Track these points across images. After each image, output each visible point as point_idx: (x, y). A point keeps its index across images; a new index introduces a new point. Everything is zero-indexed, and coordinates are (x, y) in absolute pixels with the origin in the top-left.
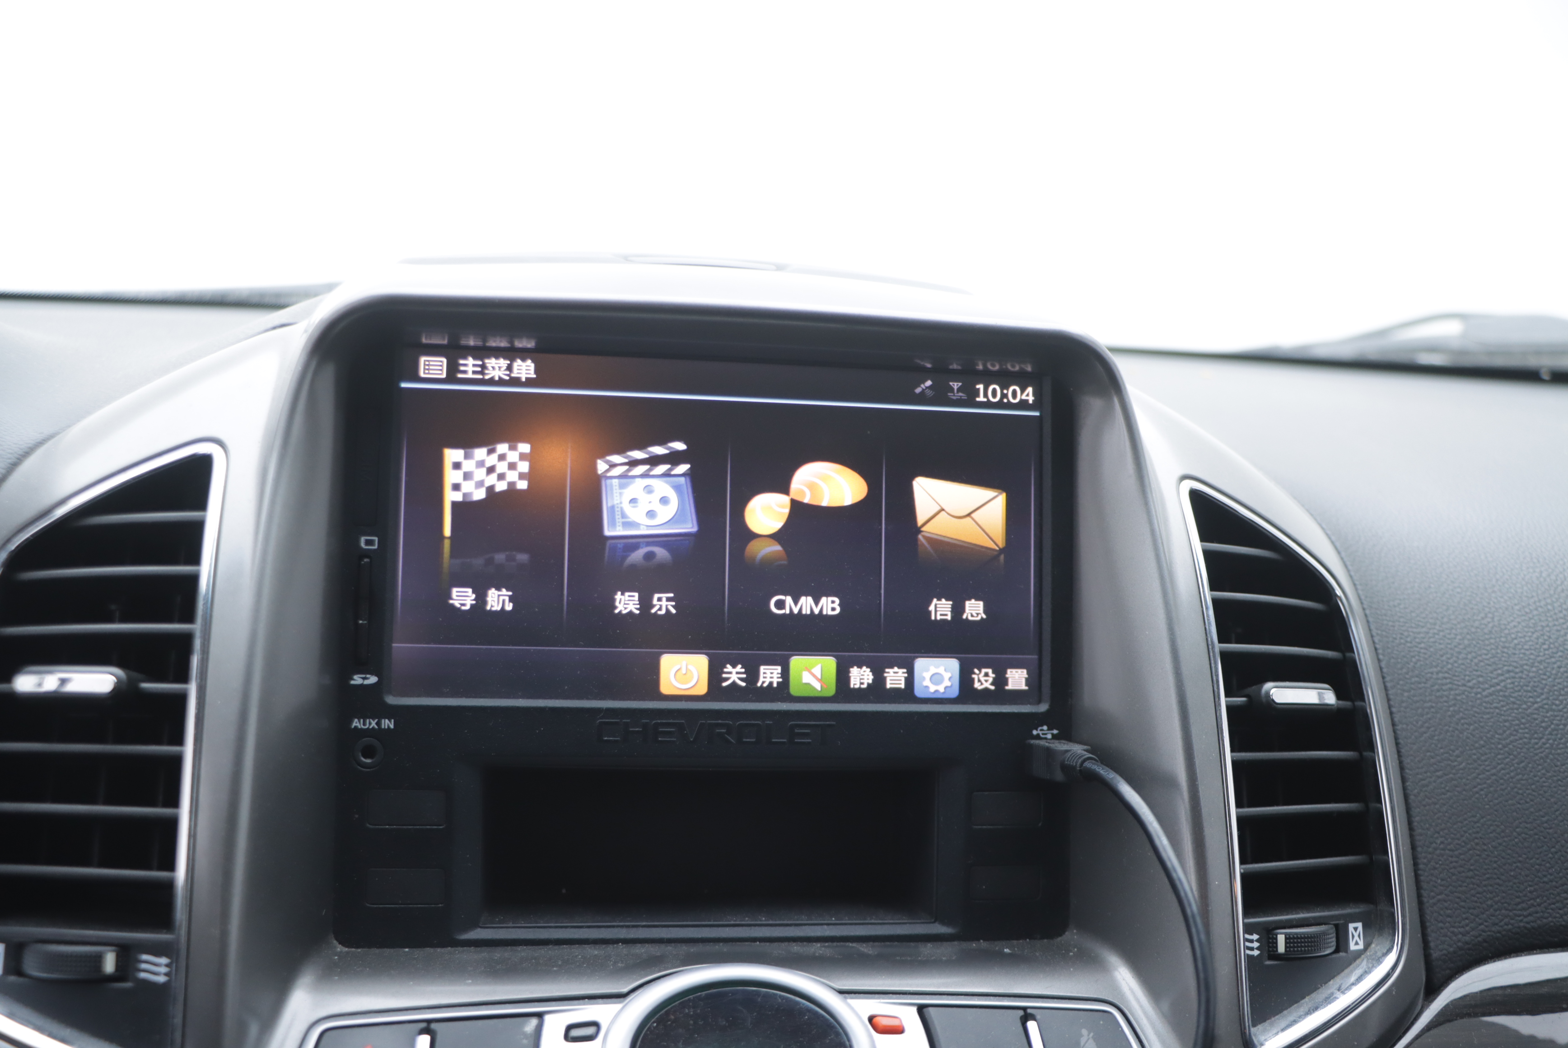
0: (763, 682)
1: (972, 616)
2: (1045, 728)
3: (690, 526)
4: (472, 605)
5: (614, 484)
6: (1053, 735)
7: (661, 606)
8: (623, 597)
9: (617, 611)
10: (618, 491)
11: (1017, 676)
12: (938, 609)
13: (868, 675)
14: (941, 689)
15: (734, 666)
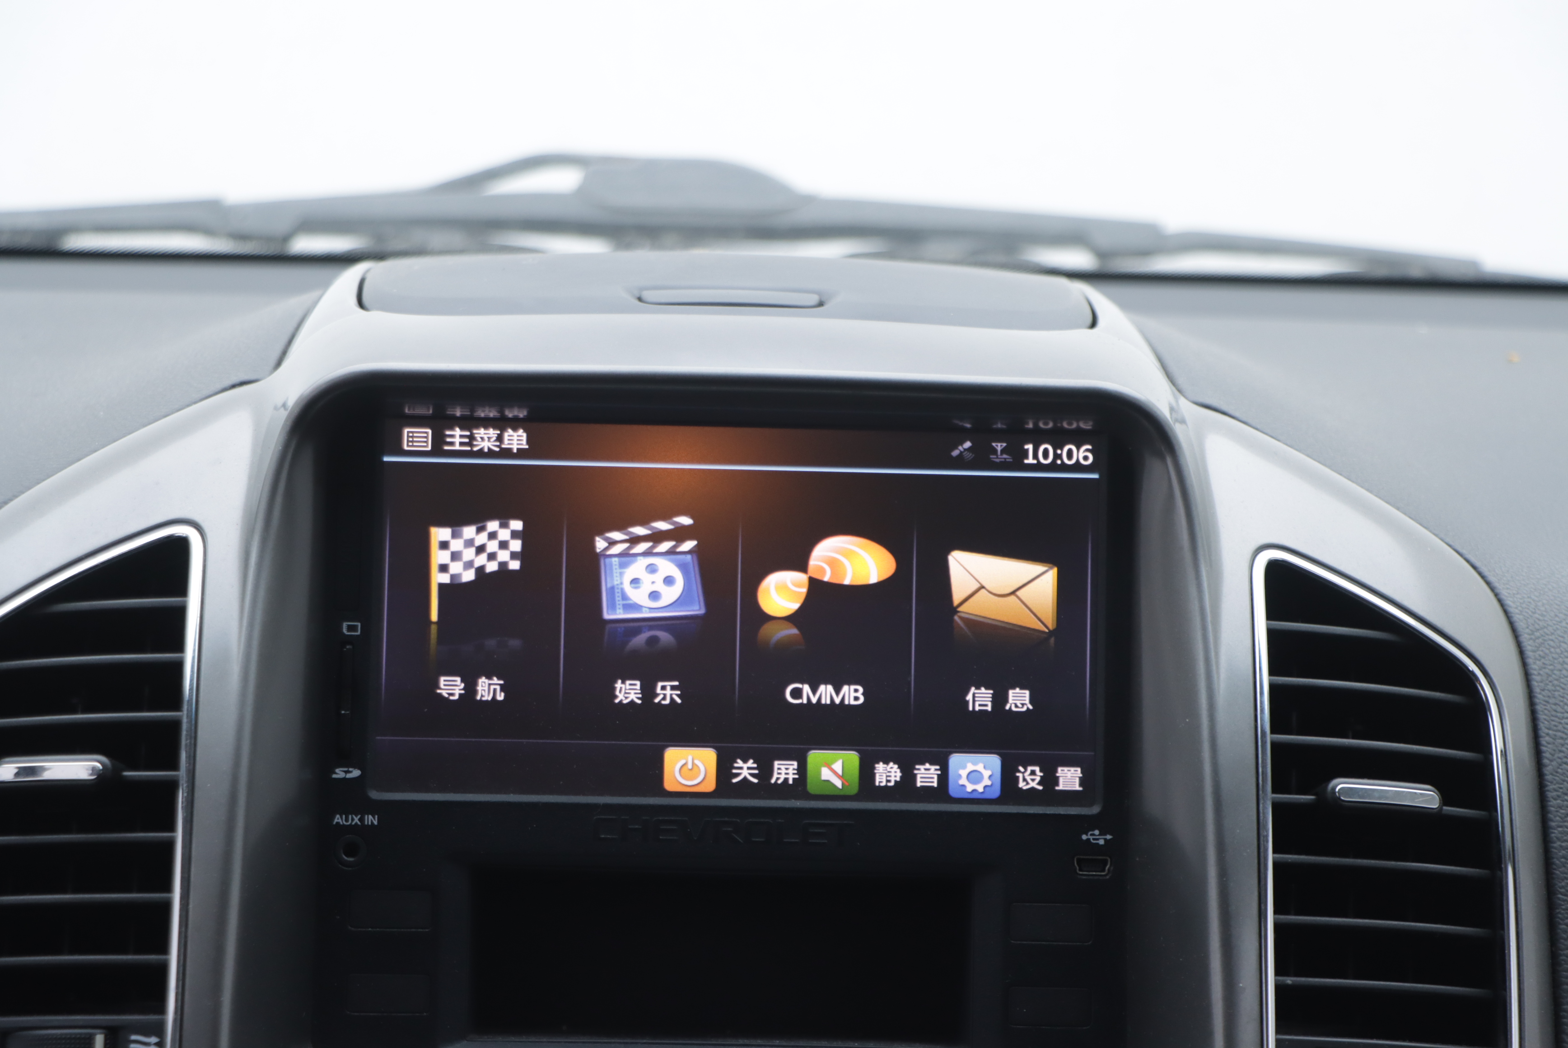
0: (778, 779)
1: (1016, 706)
2: (1097, 832)
3: (697, 607)
4: (460, 695)
5: (614, 563)
6: (1105, 840)
7: (665, 695)
8: (623, 686)
9: (617, 701)
10: (619, 571)
11: (1069, 775)
12: (976, 699)
13: (896, 772)
14: (980, 788)
15: (745, 761)
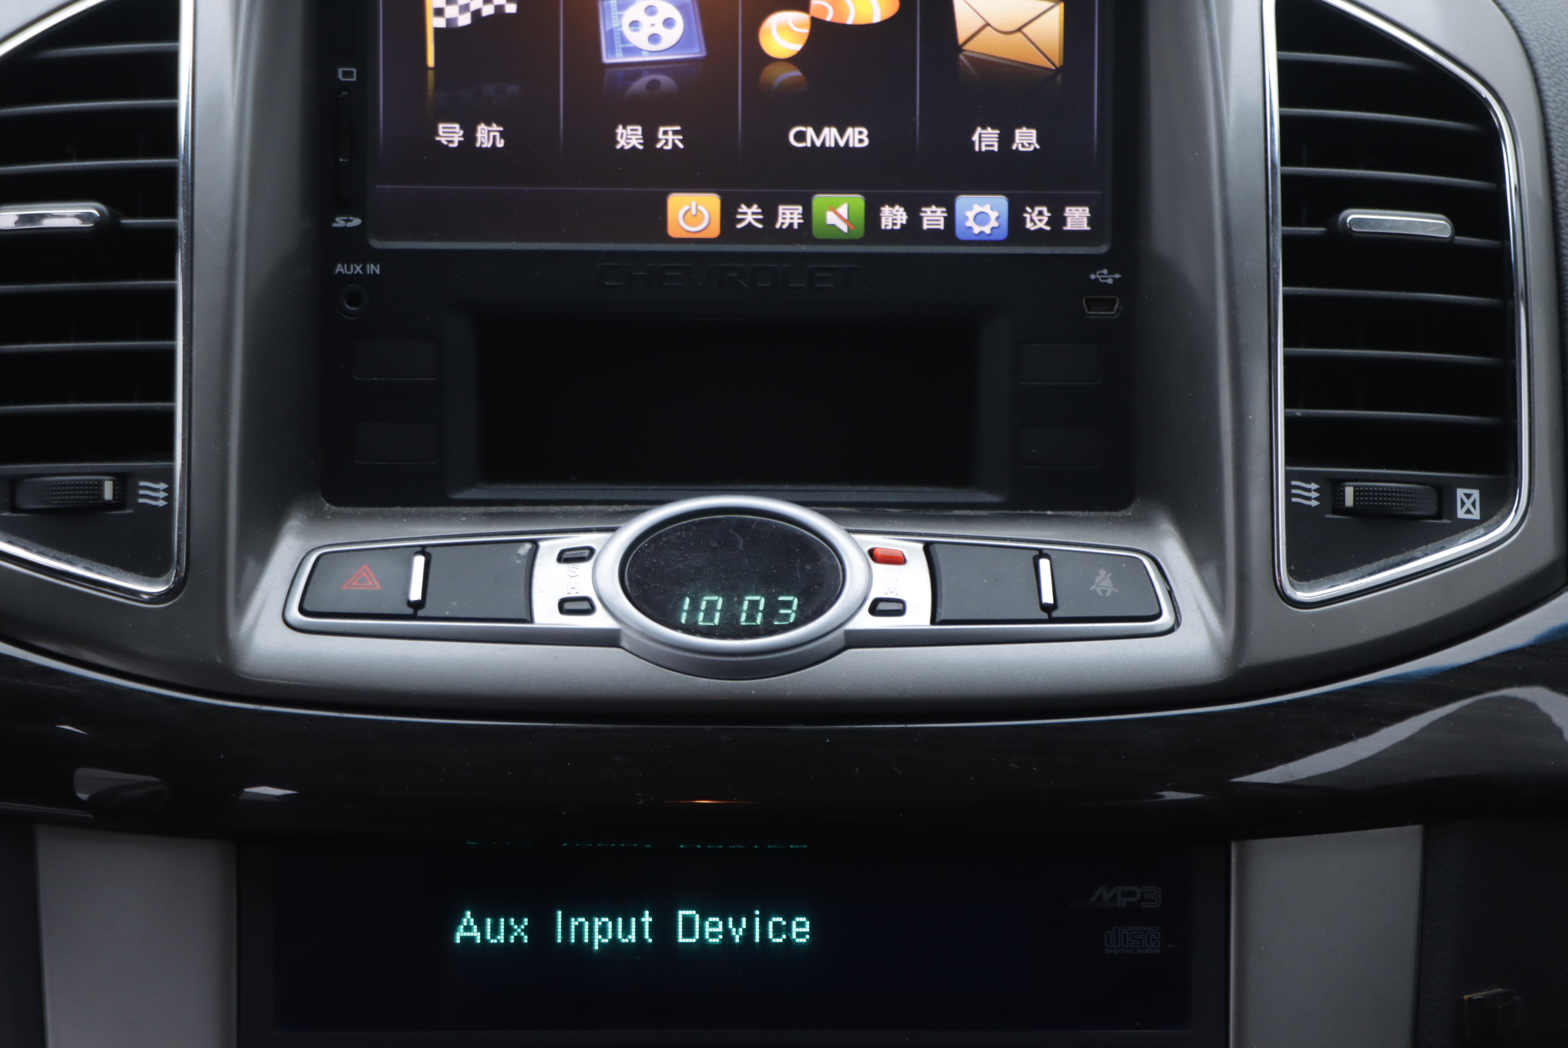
0: (783, 223)
1: (1023, 146)
2: (1105, 271)
3: (697, 50)
4: (460, 142)
5: (612, 5)
6: (1114, 279)
7: (667, 140)
8: (624, 131)
9: (618, 147)
10: (617, 13)
11: (1077, 214)
12: (983, 139)
13: (902, 215)
14: (987, 230)
15: (749, 206)
